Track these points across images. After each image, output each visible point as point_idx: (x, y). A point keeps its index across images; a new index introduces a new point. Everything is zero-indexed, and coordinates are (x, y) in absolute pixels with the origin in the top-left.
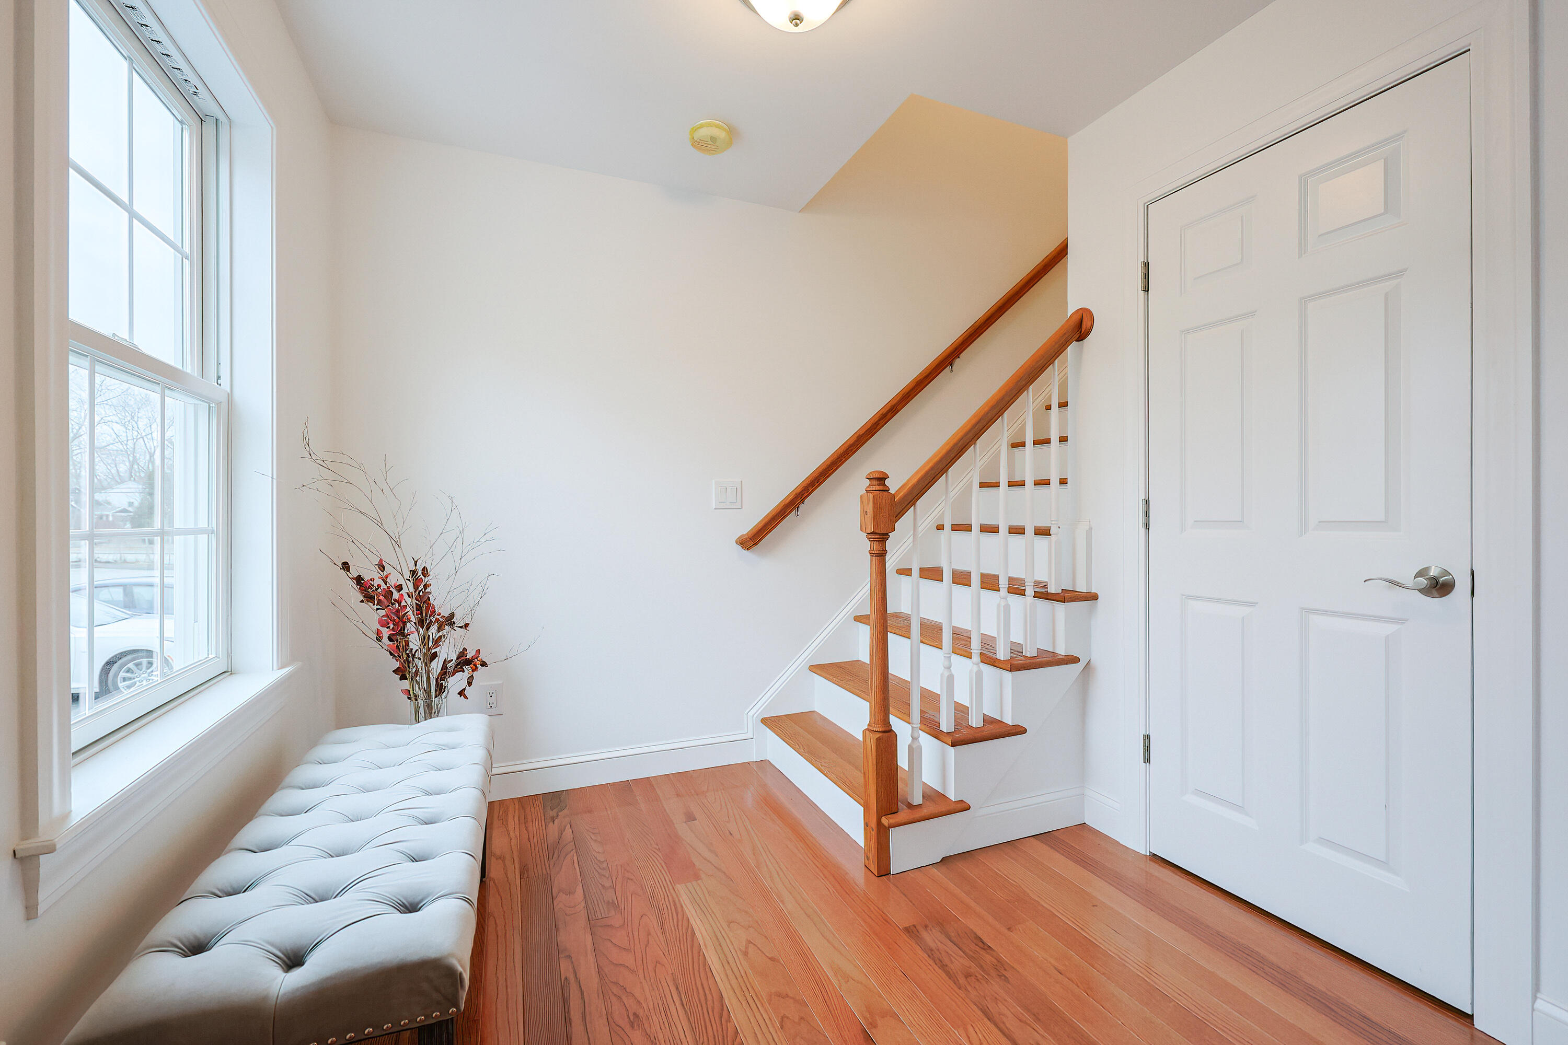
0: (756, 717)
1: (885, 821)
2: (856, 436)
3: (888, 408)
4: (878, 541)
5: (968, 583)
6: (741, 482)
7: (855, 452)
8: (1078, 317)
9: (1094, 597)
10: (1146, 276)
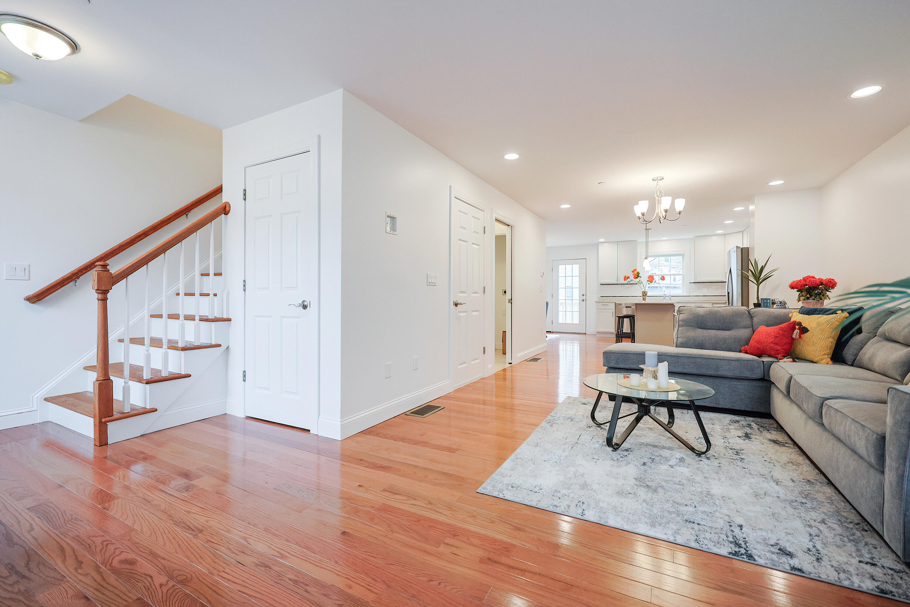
0: (40, 398)
1: (103, 420)
2: (119, 245)
3: (142, 232)
4: (102, 294)
5: (178, 318)
6: (29, 265)
7: (118, 254)
8: (224, 205)
9: (229, 320)
10: (245, 195)
